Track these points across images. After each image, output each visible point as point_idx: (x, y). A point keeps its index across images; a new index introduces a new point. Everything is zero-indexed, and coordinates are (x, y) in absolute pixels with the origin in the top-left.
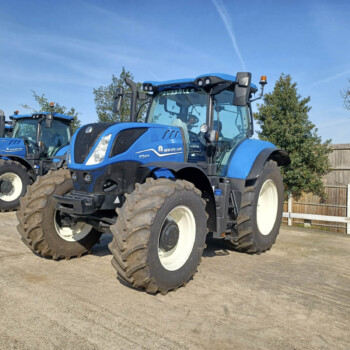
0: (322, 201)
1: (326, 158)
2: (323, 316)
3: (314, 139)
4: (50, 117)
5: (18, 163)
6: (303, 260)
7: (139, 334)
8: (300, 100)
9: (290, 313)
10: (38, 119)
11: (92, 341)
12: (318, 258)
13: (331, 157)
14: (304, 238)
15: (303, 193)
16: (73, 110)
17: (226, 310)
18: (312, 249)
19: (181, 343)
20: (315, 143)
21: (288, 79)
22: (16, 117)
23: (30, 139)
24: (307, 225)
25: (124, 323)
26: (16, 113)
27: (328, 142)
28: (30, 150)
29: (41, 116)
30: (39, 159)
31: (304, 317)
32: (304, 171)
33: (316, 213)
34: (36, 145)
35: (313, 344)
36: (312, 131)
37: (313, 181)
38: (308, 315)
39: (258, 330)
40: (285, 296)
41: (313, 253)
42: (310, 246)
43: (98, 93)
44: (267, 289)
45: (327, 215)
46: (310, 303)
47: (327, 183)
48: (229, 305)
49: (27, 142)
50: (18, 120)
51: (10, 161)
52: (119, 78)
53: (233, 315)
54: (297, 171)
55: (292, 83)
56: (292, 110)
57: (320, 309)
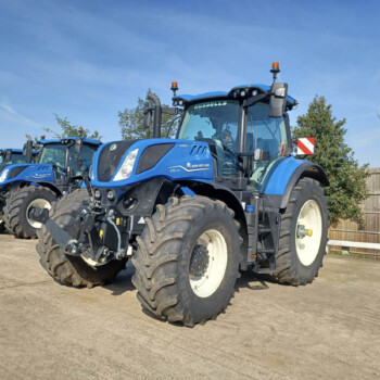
0: (361, 228)
1: (363, 183)
2: (365, 335)
3: (351, 163)
4: (79, 142)
5: (48, 189)
6: (343, 286)
7: (197, 347)
8: (335, 122)
9: (333, 332)
10: (67, 144)
11: (156, 351)
12: (359, 284)
13: (369, 181)
14: (342, 265)
15: (340, 220)
16: (97, 134)
17: (273, 329)
18: (351, 276)
19: (236, 354)
20: (352, 167)
21: (323, 101)
22: (44, 142)
23: (58, 164)
24: (345, 252)
25: (181, 337)
26: (43, 138)
27: (366, 165)
28: (58, 175)
29: (69, 141)
30: (67, 185)
31: (346, 336)
32: (341, 196)
33: (354, 240)
34: (65, 171)
35: (357, 358)
36: (349, 155)
37: (350, 207)
38: (351, 334)
39: (305, 345)
40: (327, 317)
41: (353, 280)
42: (348, 273)
43: (123, 117)
44: (310, 311)
45: (365, 241)
46: (352, 324)
47: (366, 209)
48: (274, 325)
49: (55, 167)
50: (45, 145)
51: (41, 187)
52: (145, 100)
53: (280, 333)
54: (333, 196)
55: (327, 104)
56: (327, 132)
57: (363, 329)
